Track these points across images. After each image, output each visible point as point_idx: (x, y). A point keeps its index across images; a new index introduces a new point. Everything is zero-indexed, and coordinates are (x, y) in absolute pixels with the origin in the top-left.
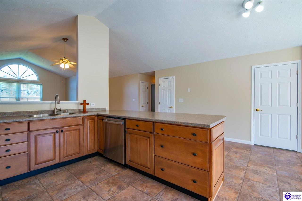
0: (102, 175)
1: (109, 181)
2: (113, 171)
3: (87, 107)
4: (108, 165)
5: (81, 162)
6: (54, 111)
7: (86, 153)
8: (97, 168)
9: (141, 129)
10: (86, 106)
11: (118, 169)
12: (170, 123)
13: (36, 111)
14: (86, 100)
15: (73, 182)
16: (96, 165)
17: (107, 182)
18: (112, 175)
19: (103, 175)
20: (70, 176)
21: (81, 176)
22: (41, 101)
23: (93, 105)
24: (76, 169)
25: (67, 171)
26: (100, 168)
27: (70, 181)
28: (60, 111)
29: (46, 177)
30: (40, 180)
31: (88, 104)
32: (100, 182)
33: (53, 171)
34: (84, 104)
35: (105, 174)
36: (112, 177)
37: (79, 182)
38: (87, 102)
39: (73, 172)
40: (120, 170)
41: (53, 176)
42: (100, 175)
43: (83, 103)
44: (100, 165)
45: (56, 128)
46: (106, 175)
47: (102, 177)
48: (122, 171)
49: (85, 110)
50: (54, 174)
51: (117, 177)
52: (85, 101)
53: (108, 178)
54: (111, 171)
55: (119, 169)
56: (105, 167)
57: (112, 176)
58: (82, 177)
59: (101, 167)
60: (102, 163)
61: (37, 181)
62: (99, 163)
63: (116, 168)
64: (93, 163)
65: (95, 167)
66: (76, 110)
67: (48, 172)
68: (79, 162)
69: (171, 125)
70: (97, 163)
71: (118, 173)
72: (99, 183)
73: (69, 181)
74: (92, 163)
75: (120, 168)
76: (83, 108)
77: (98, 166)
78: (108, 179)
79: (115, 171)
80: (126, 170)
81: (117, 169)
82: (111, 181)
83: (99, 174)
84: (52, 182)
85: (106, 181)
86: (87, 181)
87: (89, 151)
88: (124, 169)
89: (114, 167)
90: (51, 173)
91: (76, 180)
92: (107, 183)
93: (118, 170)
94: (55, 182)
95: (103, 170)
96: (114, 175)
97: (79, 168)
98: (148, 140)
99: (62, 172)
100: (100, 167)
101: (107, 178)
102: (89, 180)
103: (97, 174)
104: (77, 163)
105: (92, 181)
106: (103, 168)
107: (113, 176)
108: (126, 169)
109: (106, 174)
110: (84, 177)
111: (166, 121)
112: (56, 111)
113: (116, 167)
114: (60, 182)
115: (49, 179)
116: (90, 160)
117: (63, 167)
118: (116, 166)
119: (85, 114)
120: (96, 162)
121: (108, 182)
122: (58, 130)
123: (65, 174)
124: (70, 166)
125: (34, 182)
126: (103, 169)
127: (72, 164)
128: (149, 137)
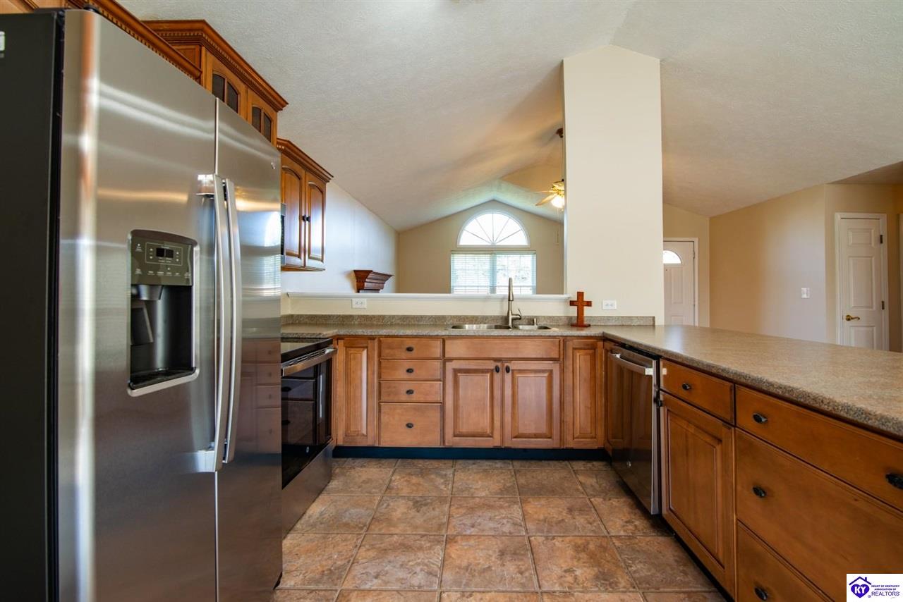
0: (580, 520)
1: (588, 543)
2: (619, 523)
3: (588, 312)
4: (616, 500)
5: (555, 465)
6: (507, 318)
7: (571, 443)
8: (581, 496)
9: (697, 401)
10: (585, 307)
11: (637, 523)
12: (787, 395)
13: (473, 317)
14: (583, 293)
15: (507, 504)
16: (584, 484)
17: (581, 544)
18: (608, 533)
19: (582, 520)
20: (510, 487)
21: (531, 500)
22: (534, 293)
23: (610, 308)
24: (533, 477)
25: (513, 473)
26: (589, 499)
27: (502, 500)
28: (520, 319)
29: (469, 470)
30: (456, 473)
31: (589, 304)
32: (562, 535)
33: (486, 464)
34: (580, 302)
35: (591, 520)
36: (603, 537)
37: (516, 512)
38: (586, 299)
39: (522, 481)
40: (641, 527)
41: (481, 474)
42: (577, 517)
43: (576, 300)
44: (594, 490)
45: (496, 360)
46: (591, 524)
47: (577, 524)
48: (645, 535)
49: (583, 321)
50: (485, 471)
51: (617, 543)
52: (580, 295)
53: (591, 534)
54: (612, 521)
55: (640, 523)
56: (604, 500)
57: (606, 534)
58: (533, 502)
59: (594, 496)
60: (604, 485)
61: (450, 472)
62: (597, 483)
63: (634, 517)
64: (581, 478)
65: (578, 490)
66: (561, 319)
67: (478, 461)
68: (551, 463)
69: (795, 408)
70: (591, 481)
71: (631, 534)
72: (559, 536)
73: (500, 498)
74: (578, 476)
75: (645, 522)
76: (576, 315)
77: (588, 490)
78: (588, 538)
79: (624, 526)
80: (661, 539)
81: (633, 522)
82: (591, 546)
83: (576, 513)
84: (470, 486)
85: (579, 541)
86: (536, 516)
87: (577, 438)
88: (658, 531)
89: (631, 510)
90: (481, 466)
91: (515, 503)
92: (579, 547)
93: (636, 526)
94: (476, 489)
95: (594, 507)
96: (613, 534)
97: (539, 478)
98: (718, 448)
99: (502, 473)
100: (591, 495)
101: (588, 534)
102: (542, 517)
103: (570, 510)
104: (545, 463)
105: (546, 525)
106: (597, 501)
107: (606, 537)
108: (662, 535)
109: (594, 521)
110: (536, 503)
111: (771, 384)
112: (511, 317)
113: (635, 514)
114: (483, 494)
115: (471, 477)
116: (579, 465)
117: (511, 463)
118: (637, 511)
119: (582, 330)
120: (588, 477)
121: (582, 546)
122: (499, 364)
123: (504, 479)
124: (526, 464)
125: (444, 473)
126: (595, 503)
127: (533, 462)
128: (720, 441)
